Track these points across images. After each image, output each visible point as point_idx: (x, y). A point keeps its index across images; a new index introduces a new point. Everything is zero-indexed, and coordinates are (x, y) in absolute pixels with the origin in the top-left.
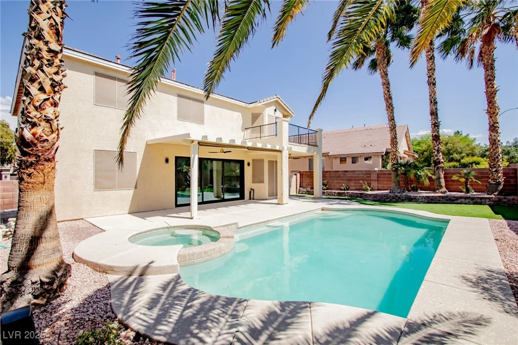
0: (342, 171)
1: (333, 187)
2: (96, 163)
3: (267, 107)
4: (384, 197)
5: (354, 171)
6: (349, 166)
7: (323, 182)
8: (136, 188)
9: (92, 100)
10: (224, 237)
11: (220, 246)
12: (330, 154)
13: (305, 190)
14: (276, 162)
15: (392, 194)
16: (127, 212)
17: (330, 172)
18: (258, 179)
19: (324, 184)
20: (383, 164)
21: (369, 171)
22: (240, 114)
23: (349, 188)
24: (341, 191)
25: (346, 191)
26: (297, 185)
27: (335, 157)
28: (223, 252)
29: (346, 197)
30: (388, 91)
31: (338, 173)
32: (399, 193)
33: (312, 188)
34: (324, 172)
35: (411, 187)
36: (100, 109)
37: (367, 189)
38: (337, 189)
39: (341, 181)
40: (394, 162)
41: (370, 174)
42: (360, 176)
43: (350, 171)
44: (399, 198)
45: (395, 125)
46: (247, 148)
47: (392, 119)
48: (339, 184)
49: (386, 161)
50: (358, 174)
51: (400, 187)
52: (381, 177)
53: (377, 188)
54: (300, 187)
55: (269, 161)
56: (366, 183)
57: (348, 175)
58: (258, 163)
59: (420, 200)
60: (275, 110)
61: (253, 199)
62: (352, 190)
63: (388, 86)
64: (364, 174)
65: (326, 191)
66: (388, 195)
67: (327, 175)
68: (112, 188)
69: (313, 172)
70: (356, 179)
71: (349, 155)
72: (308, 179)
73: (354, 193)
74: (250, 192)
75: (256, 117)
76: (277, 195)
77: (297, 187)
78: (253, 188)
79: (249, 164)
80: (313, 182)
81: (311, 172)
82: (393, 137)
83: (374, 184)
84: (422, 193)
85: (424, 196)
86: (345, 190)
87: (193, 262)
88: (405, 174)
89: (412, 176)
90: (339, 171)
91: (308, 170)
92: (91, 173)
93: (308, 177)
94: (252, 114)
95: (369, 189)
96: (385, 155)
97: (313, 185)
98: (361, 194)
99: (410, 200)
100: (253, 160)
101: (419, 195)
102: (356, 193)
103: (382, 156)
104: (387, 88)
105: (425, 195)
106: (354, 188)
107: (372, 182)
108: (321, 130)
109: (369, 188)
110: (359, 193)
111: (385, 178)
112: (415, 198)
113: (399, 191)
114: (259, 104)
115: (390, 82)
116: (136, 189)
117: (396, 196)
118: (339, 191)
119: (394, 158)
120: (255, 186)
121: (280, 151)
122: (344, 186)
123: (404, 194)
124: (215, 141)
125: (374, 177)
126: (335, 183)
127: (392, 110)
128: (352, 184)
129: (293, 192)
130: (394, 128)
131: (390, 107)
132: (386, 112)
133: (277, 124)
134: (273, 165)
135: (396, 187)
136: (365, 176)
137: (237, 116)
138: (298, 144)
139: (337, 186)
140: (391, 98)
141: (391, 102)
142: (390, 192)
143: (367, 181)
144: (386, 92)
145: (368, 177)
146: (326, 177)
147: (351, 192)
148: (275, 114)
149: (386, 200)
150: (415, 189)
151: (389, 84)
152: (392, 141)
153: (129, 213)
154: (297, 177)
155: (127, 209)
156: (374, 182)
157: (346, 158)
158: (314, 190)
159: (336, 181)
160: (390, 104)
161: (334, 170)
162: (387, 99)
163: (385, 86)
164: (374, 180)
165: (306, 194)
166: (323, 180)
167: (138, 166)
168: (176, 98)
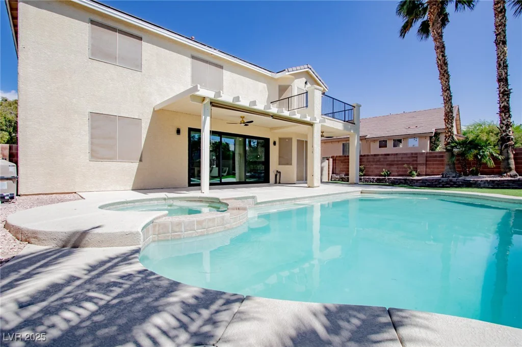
0: (382, 155)
1: (370, 173)
2: (93, 128)
3: (296, 79)
4: (436, 182)
5: (397, 154)
6: (390, 149)
7: (360, 168)
8: (141, 160)
9: (87, 53)
10: (233, 209)
11: (224, 216)
12: (367, 137)
13: (338, 177)
14: (306, 142)
15: (445, 179)
16: (131, 189)
17: (368, 155)
18: (285, 159)
19: (361, 170)
20: (430, 147)
21: (416, 154)
22: (265, 85)
23: (390, 173)
24: (381, 177)
25: (387, 177)
26: (329, 171)
27: (374, 140)
28: (228, 225)
29: (387, 184)
30: (443, 56)
31: (378, 157)
32: (453, 177)
33: (347, 174)
34: (361, 156)
35: (469, 171)
36: (96, 63)
37: (413, 174)
38: (376, 176)
39: (380, 166)
40: (449, 141)
41: (417, 157)
42: (404, 159)
43: (392, 154)
44: (455, 183)
45: (451, 96)
46: (272, 116)
47: (447, 89)
48: (379, 170)
49: (434, 144)
50: (402, 158)
51: (455, 171)
52: (430, 161)
53: (424, 173)
54: (333, 173)
55: (298, 140)
56: (411, 167)
57: (390, 158)
58: (285, 143)
59: (482, 186)
60: (306, 83)
61: (280, 183)
62: (393, 176)
63: (443, 49)
64: (409, 157)
65: (362, 177)
66: (440, 180)
67: (365, 159)
68: (111, 159)
69: (348, 156)
70: (400, 163)
71: (390, 138)
72: (342, 164)
73: (397, 179)
74: (276, 175)
75: (283, 89)
76: (306, 180)
77: (329, 174)
78: (279, 171)
79: (275, 143)
80: (348, 168)
81: (345, 156)
82: (448, 110)
83: (422, 169)
84: (484, 177)
85: (487, 181)
86: (385, 176)
87: (179, 235)
88: (462, 154)
89: (470, 158)
90: (378, 155)
91: (341, 155)
92: (87, 139)
93: (342, 162)
94: (279, 86)
95: (416, 174)
96: (434, 136)
97: (348, 171)
98: (405, 180)
99: (469, 185)
100: (280, 139)
101: (480, 180)
102: (399, 179)
103: (431, 138)
104: (442, 52)
105: (489, 179)
106: (396, 174)
107: (419, 166)
108: (359, 106)
109: (414, 173)
110: (403, 179)
111: (436, 161)
112: (476, 183)
113: (454, 175)
114: (287, 73)
115: (445, 45)
116: (141, 163)
117: (451, 181)
118: (379, 177)
119: (449, 136)
120: (282, 168)
121: (311, 125)
122: (384, 172)
123: (460, 178)
124: (232, 101)
125: (421, 160)
126: (373, 168)
127: (447, 79)
128: (394, 169)
129: (325, 179)
130: (449, 100)
131: (445, 74)
132: (440, 81)
133: (308, 93)
134: (303, 145)
135: (450, 170)
136: (411, 159)
137: (262, 86)
138: (332, 119)
139: (377, 172)
140: (446, 64)
141: (445, 68)
142: (443, 177)
143: (413, 165)
144: (441, 57)
145: (414, 160)
146: (364, 162)
147: (392, 178)
148: (305, 87)
149: (438, 186)
150: (475, 173)
151: (443, 47)
152: (446, 115)
153: (132, 190)
154: (329, 163)
155: (130, 185)
156: (421, 167)
157: (386, 141)
158: (350, 176)
159: (374, 166)
160: (445, 71)
161: (372, 153)
162: (441, 66)
163: (438, 51)
164: (421, 164)
165: (339, 181)
166: (360, 165)
167: (144, 136)
168: (190, 60)
